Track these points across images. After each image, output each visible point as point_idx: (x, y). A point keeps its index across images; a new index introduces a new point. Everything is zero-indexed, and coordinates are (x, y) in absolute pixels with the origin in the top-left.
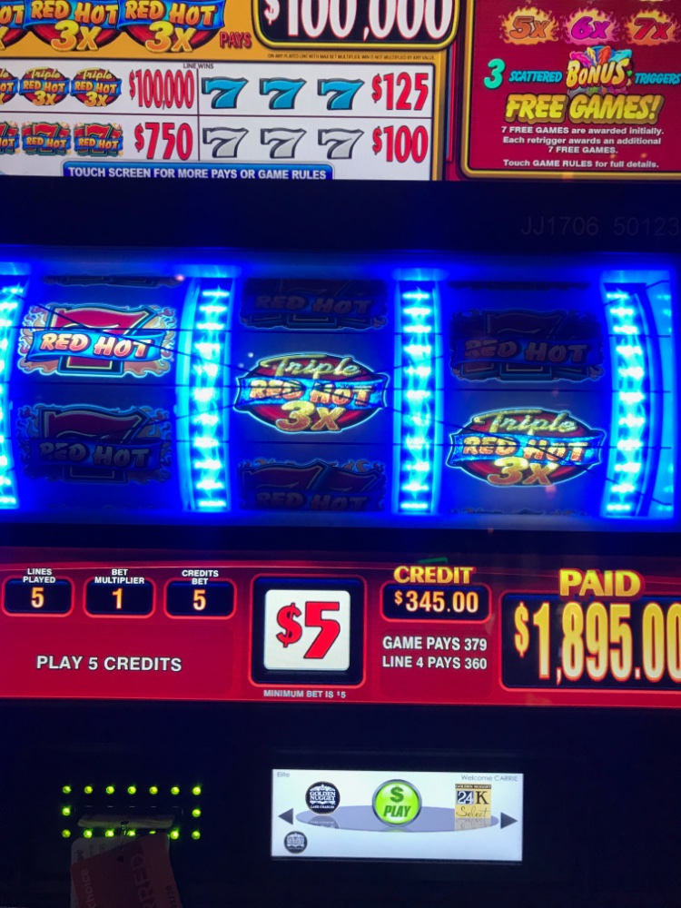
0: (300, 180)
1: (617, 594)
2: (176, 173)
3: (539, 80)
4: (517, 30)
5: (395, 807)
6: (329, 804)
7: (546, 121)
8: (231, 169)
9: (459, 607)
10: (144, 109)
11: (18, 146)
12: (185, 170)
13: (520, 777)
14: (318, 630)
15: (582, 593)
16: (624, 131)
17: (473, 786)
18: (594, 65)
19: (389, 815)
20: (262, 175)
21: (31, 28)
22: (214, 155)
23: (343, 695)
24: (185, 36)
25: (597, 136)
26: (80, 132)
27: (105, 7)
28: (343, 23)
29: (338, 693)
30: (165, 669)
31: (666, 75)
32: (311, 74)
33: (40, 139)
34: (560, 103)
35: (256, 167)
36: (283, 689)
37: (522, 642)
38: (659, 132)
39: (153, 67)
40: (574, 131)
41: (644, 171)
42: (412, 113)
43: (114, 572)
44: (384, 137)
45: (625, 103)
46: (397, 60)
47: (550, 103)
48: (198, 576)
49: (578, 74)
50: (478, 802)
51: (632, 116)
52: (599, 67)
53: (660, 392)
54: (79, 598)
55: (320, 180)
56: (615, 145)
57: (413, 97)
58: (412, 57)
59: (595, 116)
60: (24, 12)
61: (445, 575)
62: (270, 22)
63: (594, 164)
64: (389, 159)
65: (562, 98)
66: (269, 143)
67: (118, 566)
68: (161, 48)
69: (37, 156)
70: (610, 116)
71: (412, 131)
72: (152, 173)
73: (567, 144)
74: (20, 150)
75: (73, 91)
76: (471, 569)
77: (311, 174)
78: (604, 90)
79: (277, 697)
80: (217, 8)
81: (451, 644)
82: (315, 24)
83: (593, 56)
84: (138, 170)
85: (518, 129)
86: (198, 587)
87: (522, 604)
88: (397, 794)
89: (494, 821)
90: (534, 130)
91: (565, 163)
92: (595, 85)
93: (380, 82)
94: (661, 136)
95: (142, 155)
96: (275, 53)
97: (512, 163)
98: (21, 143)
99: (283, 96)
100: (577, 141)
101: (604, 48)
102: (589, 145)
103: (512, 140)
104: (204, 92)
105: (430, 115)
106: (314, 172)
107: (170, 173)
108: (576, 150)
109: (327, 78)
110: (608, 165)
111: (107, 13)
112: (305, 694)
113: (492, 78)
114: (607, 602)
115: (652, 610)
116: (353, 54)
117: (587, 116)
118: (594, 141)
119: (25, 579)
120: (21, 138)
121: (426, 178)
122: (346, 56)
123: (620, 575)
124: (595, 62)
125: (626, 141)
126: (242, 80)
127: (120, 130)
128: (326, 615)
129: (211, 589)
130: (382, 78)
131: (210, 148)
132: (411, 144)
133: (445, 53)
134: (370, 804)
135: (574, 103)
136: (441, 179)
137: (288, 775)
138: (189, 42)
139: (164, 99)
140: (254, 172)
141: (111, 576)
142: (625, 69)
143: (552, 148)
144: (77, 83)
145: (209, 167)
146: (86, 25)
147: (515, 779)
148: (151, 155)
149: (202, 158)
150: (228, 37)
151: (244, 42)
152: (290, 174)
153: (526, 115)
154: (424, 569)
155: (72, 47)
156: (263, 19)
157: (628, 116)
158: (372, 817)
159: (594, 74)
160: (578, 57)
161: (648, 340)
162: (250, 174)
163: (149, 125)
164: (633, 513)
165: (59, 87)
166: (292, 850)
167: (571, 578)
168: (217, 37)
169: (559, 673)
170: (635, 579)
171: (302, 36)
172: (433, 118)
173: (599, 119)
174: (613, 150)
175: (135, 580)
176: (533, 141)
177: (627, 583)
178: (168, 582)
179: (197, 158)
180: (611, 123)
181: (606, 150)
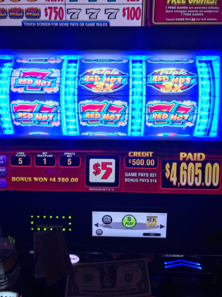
0: (99, 26)
1: (198, 160)
2: (59, 24)
5: (129, 223)
6: (109, 222)
7: (180, 4)
8: (77, 23)
9: (148, 164)
10: (47, 2)
12: (61, 24)
13: (166, 214)
14: (105, 171)
15: (187, 160)
16: (206, 8)
17: (152, 217)
19: (127, 225)
20: (87, 25)
22: (71, 18)
25: (197, 10)
26: (27, 11)
29: (112, 189)
33: (14, 13)
35: (85, 22)
36: (95, 188)
37: (167, 174)
38: (218, 8)
40: (190, 8)
41: (213, 21)
42: (136, 2)
43: (43, 153)
44: (126, 11)
48: (69, 154)
50: (153, 221)
51: (209, 3)
53: (214, 96)
54: (33, 161)
55: (105, 26)
56: (203, 13)
59: (197, 3)
61: (144, 154)
64: (128, 19)
66: (89, 14)
67: (44, 151)
69: (13, 19)
70: (202, 2)
71: (136, 9)
72: (51, 24)
73: (187, 13)
74: (8, 17)
76: (152, 152)
77: (103, 25)
79: (93, 190)
81: (146, 175)
84: (46, 23)
85: (171, 7)
86: (69, 158)
87: (168, 163)
88: (129, 219)
89: (158, 227)
90: (176, 8)
91: (186, 19)
95: (47, 18)
97: (169, 20)
98: (8, 15)
100: (191, 11)
102: (195, 13)
103: (169, 12)
106: (104, 24)
107: (57, 24)
108: (190, 14)
110: (201, 20)
112: (102, 189)
114: (194, 162)
115: (208, 165)
117: (194, 3)
118: (196, 11)
119: (16, 155)
120: (8, 13)
121: (140, 25)
123: (199, 154)
125: (207, 11)
127: (40, 9)
128: (108, 166)
129: (73, 158)
131: (69, 16)
132: (135, 14)
134: (121, 221)
136: (145, 26)
137: (97, 213)
140: (84, 24)
141: (42, 155)
143: (182, 14)
145: (69, 22)
147: (165, 215)
148: (50, 18)
149: (67, 19)
152: (96, 24)
153: (174, 2)
154: (138, 153)
158: (121, 225)
161: (211, 79)
162: (83, 24)
163: (49, 8)
164: (204, 135)
166: (98, 234)
167: (183, 155)
169: (179, 184)
170: (203, 155)
172: (142, 4)
173: (198, 4)
174: (202, 14)
175: (50, 156)
176: (176, 11)
177: (201, 157)
178: (60, 156)
179: (65, 19)
180: (202, 5)
181: (200, 14)
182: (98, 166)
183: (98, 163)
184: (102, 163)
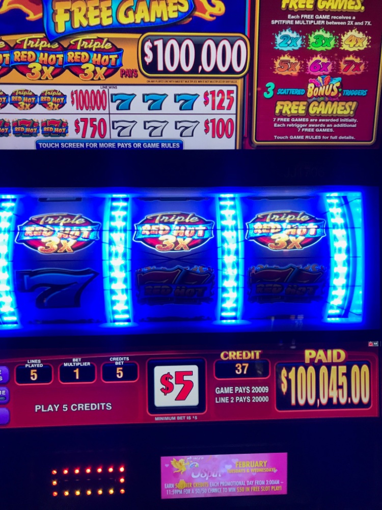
0: (166, 148)
1: (334, 361)
2: (98, 145)
3: (293, 93)
4: (281, 67)
7: (297, 115)
8: (128, 143)
10: (79, 111)
11: (10, 132)
12: (103, 144)
13: (286, 454)
14: (182, 386)
15: (316, 361)
16: (337, 120)
18: (321, 86)
20: (145, 146)
21: (14, 67)
22: (119, 135)
23: (196, 418)
24: (101, 71)
25: (323, 123)
26: (45, 124)
27: (56, 55)
28: (187, 64)
29: (193, 417)
30: (103, 408)
31: (359, 91)
32: (171, 91)
33: (22, 128)
34: (304, 105)
35: (142, 142)
36: (165, 416)
37: (284, 387)
38: (355, 121)
39: (84, 88)
40: (311, 120)
41: (348, 140)
42: (225, 111)
43: (74, 360)
44: (210, 125)
45: (338, 106)
46: (217, 83)
47: (299, 105)
48: (118, 360)
49: (313, 91)
51: (341, 112)
52: (324, 87)
53: (355, 257)
54: (56, 374)
55: (176, 148)
56: (332, 128)
57: (226, 103)
58: (225, 82)
59: (322, 113)
60: (10, 57)
61: (247, 355)
62: (148, 64)
63: (322, 137)
64: (213, 136)
65: (305, 103)
66: (148, 129)
67: (76, 357)
68: (88, 78)
69: (21, 137)
70: (330, 112)
71: (225, 121)
72: (85, 145)
73: (307, 127)
74: (11, 134)
75: (40, 102)
76: (260, 351)
77: (172, 145)
78: (327, 99)
79: (162, 421)
80: (118, 56)
82: (172, 64)
83: (321, 81)
84: (77, 144)
85: (282, 119)
86: (119, 366)
87: (284, 368)
90: (290, 120)
91: (307, 137)
92: (322, 96)
93: (208, 95)
94: (356, 123)
95: (79, 136)
96: (151, 80)
97: (279, 138)
98: (12, 130)
99: (155, 103)
100: (313, 126)
101: (327, 77)
102: (319, 128)
103: (279, 126)
104: (112, 101)
105: (235, 113)
106: (173, 144)
107: (95, 145)
108: (312, 130)
109: (179, 93)
110: (329, 138)
111: (57, 59)
112: (176, 418)
113: (268, 93)
114: (329, 365)
116: (194, 80)
117: (318, 112)
118: (322, 125)
119: (26, 365)
120: (12, 128)
121: (233, 148)
122: (189, 81)
123: (335, 352)
124: (322, 84)
125: (339, 126)
126: (133, 94)
127: (67, 122)
128: (186, 378)
129: (125, 367)
130: (209, 93)
131: (117, 131)
132: (225, 128)
133: (242, 79)
135: (312, 105)
136: (241, 148)
138: (104, 74)
139: (90, 105)
140: (140, 144)
141: (72, 362)
142: (337, 87)
143: (300, 129)
144: (42, 98)
145: (116, 142)
146: (46, 65)
147: (283, 455)
148: (84, 135)
149: (112, 137)
150: (125, 72)
151: (133, 74)
152: (160, 145)
153: (286, 112)
154: (236, 352)
155: (39, 78)
156: (144, 62)
157: (339, 112)
159: (322, 90)
160: (313, 82)
162: (139, 145)
163: (82, 120)
165: (32, 100)
167: (310, 354)
168: (119, 72)
170: (343, 353)
171: (165, 70)
172: (236, 114)
173: (324, 114)
174: (331, 130)
175: (85, 364)
176: (290, 125)
177: (339, 355)
178: (103, 364)
179: (109, 137)
180: (331, 116)
181: (328, 130)
182: (169, 378)
183: (169, 373)
184: (177, 373)
